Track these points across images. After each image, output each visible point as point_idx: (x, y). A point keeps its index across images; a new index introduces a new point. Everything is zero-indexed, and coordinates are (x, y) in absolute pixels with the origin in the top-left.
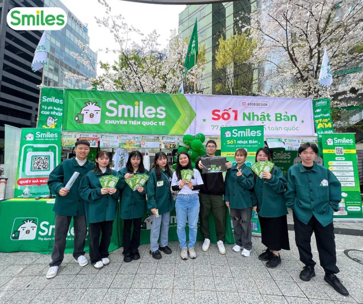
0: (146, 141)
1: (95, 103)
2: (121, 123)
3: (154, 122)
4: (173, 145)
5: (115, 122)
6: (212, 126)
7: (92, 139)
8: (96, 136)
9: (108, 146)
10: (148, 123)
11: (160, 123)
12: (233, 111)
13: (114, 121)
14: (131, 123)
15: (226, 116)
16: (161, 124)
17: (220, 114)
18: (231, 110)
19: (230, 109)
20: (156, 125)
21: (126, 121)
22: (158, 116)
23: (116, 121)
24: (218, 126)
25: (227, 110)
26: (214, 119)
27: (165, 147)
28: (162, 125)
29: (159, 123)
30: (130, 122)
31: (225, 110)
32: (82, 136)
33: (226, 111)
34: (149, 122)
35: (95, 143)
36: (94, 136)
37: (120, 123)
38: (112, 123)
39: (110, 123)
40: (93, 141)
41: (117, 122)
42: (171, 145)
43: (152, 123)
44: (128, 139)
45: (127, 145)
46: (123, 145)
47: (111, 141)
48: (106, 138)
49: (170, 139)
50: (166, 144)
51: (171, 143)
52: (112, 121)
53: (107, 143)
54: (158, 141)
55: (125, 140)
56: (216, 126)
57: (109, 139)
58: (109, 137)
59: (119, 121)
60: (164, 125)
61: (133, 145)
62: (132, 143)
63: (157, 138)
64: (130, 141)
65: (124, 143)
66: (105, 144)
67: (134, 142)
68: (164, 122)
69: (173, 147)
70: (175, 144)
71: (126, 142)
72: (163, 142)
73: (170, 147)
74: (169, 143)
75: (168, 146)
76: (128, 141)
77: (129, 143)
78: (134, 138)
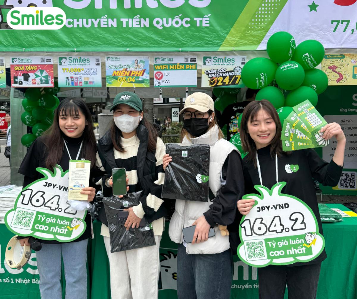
0: (165, 69)
2: (102, 26)
3: (182, 19)
4: (231, 77)
5: (87, 24)
7: (38, 68)
8: (49, 60)
9: (76, 84)
10: (167, 23)
11: (198, 20)
13: (85, 20)
14: (127, 23)
16: (201, 22)
20: (189, 25)
21: (115, 20)
22: (194, 3)
23: (90, 20)
24: (348, 22)
27: (211, 84)
28: (204, 25)
29: (195, 19)
30: (124, 20)
32: (16, 62)
34: (170, 20)
35: (46, 77)
36: (43, 60)
37: (99, 24)
38: (81, 26)
39: (75, 26)
40: (42, 73)
41: (93, 24)
42: (224, 78)
43: (177, 23)
44: (122, 66)
45: (120, 81)
46: (111, 81)
47: (82, 72)
48: (70, 65)
49: (223, 63)
50: (213, 75)
51: (226, 72)
52: (80, 20)
53: (74, 76)
54: (193, 68)
55: (116, 67)
56: (343, 21)
57: (77, 67)
58: (78, 63)
59: (98, 20)
60: (208, 25)
61: (134, 81)
62: (133, 75)
63: (191, 61)
64: (127, 70)
65: (113, 75)
66: (69, 78)
67: (137, 73)
68: (209, 17)
69: (229, 83)
70: (234, 75)
71: (118, 72)
72: (206, 72)
73: (222, 82)
74: (220, 73)
75: (218, 80)
76: (121, 69)
77: (125, 75)
78: (137, 64)
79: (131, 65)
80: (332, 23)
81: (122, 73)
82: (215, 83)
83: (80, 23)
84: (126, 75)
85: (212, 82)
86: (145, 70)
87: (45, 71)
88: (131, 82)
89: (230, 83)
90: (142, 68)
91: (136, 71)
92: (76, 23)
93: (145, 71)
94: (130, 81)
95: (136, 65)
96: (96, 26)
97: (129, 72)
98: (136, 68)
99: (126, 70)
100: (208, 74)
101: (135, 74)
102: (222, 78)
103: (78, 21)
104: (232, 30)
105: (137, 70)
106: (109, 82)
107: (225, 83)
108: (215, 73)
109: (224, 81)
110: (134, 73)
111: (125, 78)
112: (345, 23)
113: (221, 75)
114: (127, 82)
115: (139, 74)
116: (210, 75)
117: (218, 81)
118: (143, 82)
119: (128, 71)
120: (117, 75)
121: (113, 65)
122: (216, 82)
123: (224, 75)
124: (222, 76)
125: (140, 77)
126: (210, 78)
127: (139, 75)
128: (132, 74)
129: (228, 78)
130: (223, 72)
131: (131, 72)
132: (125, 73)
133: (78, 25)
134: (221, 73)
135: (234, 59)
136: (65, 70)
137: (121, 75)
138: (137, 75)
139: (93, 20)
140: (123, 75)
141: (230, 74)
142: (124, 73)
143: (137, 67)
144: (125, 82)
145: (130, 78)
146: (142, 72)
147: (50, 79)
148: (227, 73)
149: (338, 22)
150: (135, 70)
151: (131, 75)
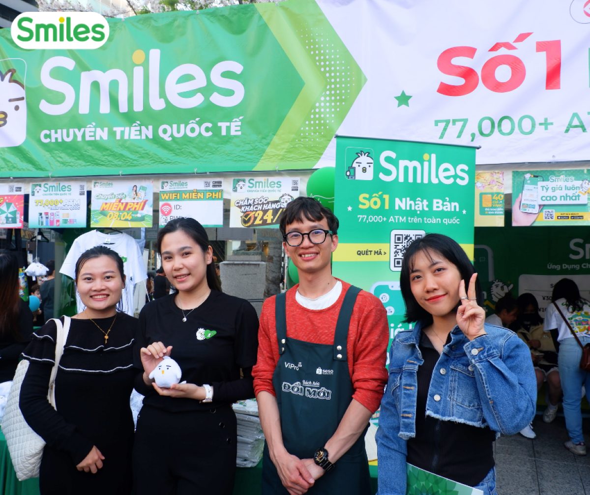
0: (176, 199)
1: (9, 74)
2: (88, 138)
3: (200, 124)
4: (275, 211)
5: (68, 136)
6: (437, 123)
7: (4, 200)
8: (18, 189)
9: (52, 222)
10: (179, 132)
11: (223, 125)
12: (541, 46)
13: (65, 131)
14: (123, 133)
15: (503, 73)
16: (228, 128)
17: (476, 64)
18: (531, 42)
19: (522, 37)
20: (210, 134)
21: (106, 129)
22: (217, 99)
23: (71, 131)
24: (465, 121)
25: (508, 46)
26: (447, 90)
27: (245, 222)
28: (233, 133)
29: (220, 124)
30: (118, 130)
31: (495, 48)
33: (503, 51)
34: (182, 126)
35: (14, 213)
36: (11, 189)
37: (84, 136)
38: (60, 140)
39: (53, 140)
40: (8, 208)
41: (75, 135)
42: (265, 212)
43: (193, 130)
44: (115, 196)
45: (111, 218)
46: (97, 218)
47: (60, 205)
48: (45, 195)
49: (262, 189)
50: (247, 209)
51: (268, 203)
52: (59, 131)
53: (50, 211)
54: (217, 197)
55: (106, 197)
56: (454, 121)
57: (54, 198)
58: (56, 192)
59: (82, 130)
60: (239, 133)
61: (130, 218)
62: (129, 209)
63: (214, 186)
64: (122, 201)
65: (102, 209)
66: (43, 215)
67: (135, 206)
68: (240, 120)
69: (272, 220)
70: (281, 208)
71: (108, 206)
72: (238, 203)
73: (262, 219)
74: (258, 204)
75: (256, 215)
76: (113, 201)
77: (118, 209)
78: (136, 191)
79: (127, 194)
80: (436, 125)
81: (114, 206)
82: (251, 221)
83: (59, 136)
84: (120, 210)
85: (246, 219)
86: (147, 201)
87: (13, 205)
88: (126, 220)
89: (274, 221)
90: (142, 198)
91: (134, 203)
92: (53, 136)
93: (147, 203)
94: (124, 218)
95: (135, 193)
96: (79, 139)
97: (124, 204)
98: (134, 199)
99: (120, 201)
100: (240, 207)
101: (132, 208)
102: (261, 213)
103: (56, 132)
104: (276, 139)
105: (136, 201)
106: (95, 220)
107: (266, 220)
108: (250, 205)
109: (265, 218)
110: (130, 205)
111: (118, 213)
112: (459, 125)
113: (260, 207)
114: (120, 219)
115: (138, 206)
116: (243, 208)
117: (255, 218)
118: (142, 219)
119: (122, 203)
120: (107, 209)
121: (102, 195)
122: (252, 219)
123: (265, 207)
124: (262, 210)
125: (139, 212)
126: (242, 212)
127: (137, 209)
128: (128, 207)
129: (270, 213)
130: (263, 204)
131: (127, 204)
132: (118, 205)
133: (56, 139)
134: (260, 204)
135: (280, 182)
136: (38, 203)
137: (113, 209)
138: (135, 208)
139: (76, 130)
140: (115, 209)
141: (274, 206)
142: (116, 206)
143: (135, 196)
144: (117, 219)
145: (125, 213)
146: (142, 204)
147: (18, 216)
148: (270, 205)
149: (448, 122)
150: (133, 201)
151: (127, 209)
